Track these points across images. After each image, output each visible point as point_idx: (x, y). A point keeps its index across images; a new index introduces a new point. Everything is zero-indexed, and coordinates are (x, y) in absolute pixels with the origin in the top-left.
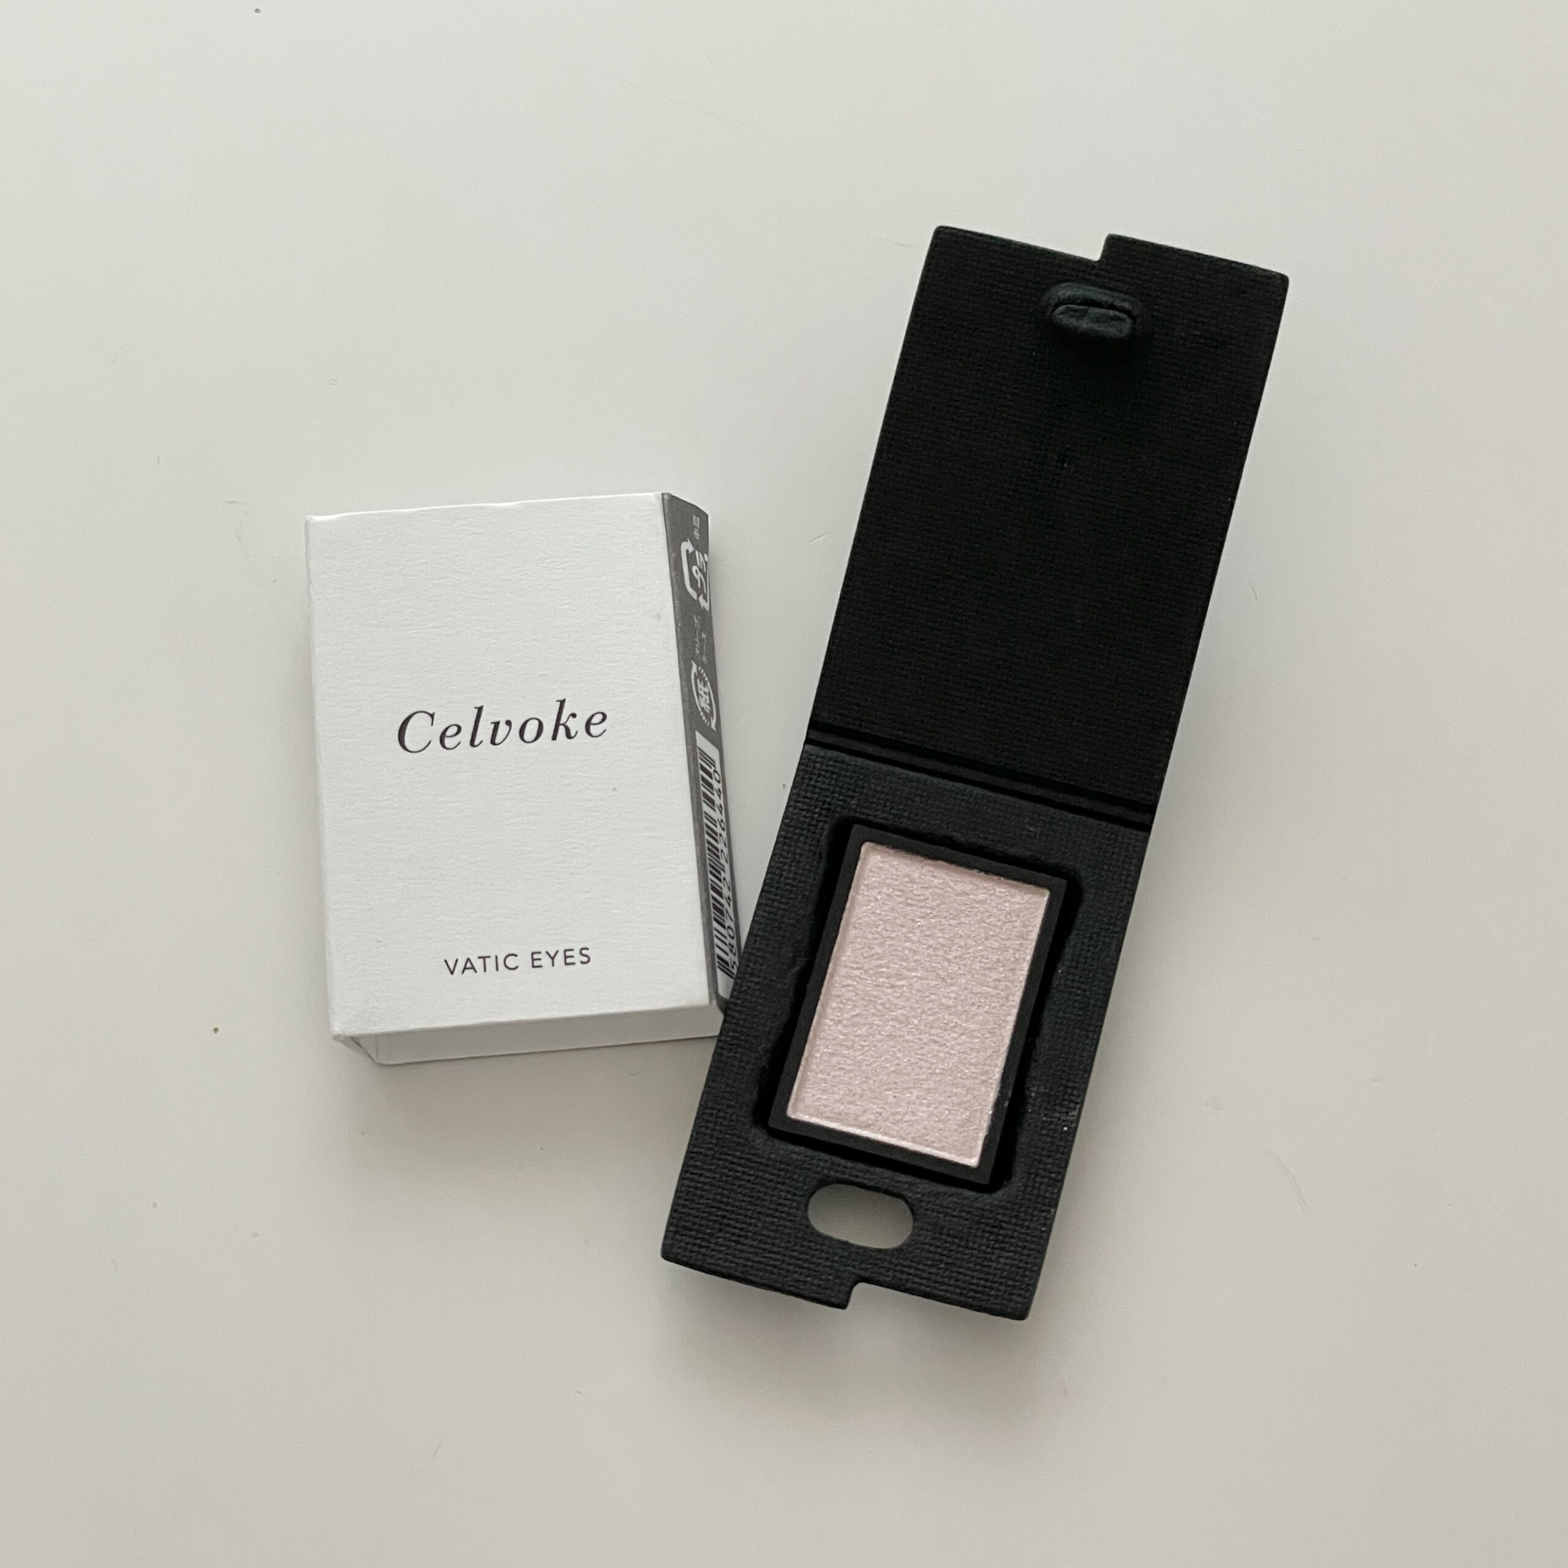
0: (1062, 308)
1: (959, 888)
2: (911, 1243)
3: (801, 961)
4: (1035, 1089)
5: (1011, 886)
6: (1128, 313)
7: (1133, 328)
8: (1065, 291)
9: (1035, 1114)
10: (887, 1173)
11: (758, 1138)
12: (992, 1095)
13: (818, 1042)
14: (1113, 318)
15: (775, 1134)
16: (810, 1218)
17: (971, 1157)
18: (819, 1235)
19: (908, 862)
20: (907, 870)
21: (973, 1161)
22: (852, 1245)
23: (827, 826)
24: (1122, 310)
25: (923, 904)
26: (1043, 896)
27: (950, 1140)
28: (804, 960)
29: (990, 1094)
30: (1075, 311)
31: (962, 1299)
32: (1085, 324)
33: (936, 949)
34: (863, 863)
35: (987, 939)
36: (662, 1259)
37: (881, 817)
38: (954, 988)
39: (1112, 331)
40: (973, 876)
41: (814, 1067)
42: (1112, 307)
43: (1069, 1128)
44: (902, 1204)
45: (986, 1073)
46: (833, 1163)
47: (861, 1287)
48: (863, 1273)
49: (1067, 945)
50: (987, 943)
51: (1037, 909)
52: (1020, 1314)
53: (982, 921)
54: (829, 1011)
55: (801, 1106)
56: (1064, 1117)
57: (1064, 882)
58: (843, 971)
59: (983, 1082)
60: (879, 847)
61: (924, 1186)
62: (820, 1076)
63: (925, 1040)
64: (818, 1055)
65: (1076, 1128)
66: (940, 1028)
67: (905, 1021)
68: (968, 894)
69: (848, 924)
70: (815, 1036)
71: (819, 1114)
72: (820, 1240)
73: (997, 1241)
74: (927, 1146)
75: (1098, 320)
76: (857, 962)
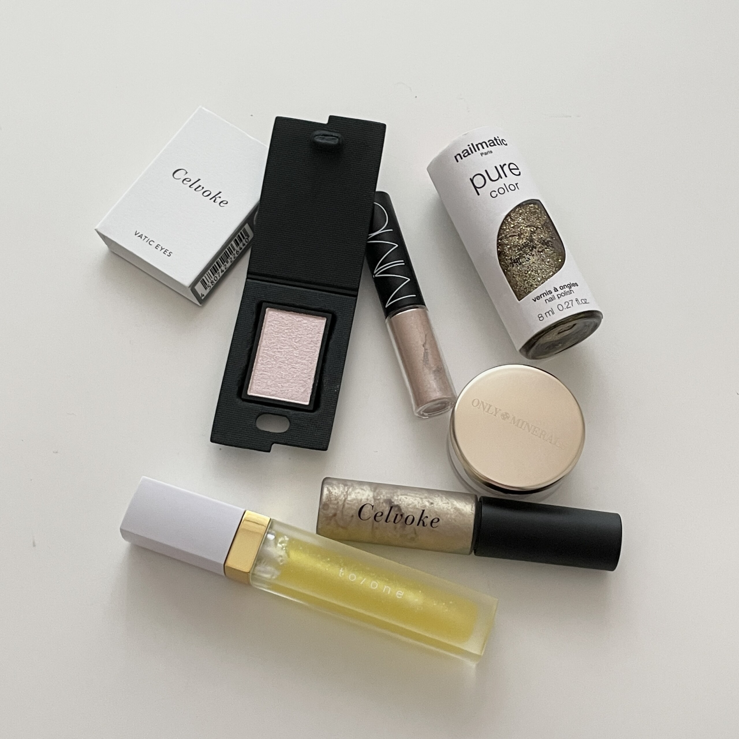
0: (317, 137)
1: (297, 320)
2: (289, 430)
3: (249, 346)
4: (325, 379)
5: (315, 318)
6: (337, 137)
7: (339, 142)
8: (317, 132)
9: (326, 387)
10: (281, 409)
11: (239, 401)
12: (312, 382)
13: (256, 371)
14: (333, 139)
15: (244, 400)
16: (257, 425)
17: (306, 402)
18: (260, 430)
19: (282, 313)
20: (281, 315)
21: (307, 403)
22: (271, 433)
23: (255, 304)
24: (335, 136)
25: (287, 325)
26: (324, 319)
27: (300, 397)
28: (250, 345)
29: (311, 383)
30: (321, 138)
31: (306, 446)
32: (324, 141)
33: (292, 339)
34: (267, 314)
35: (307, 334)
36: (211, 443)
37: (271, 300)
38: (298, 351)
39: (332, 142)
40: (302, 316)
41: (255, 378)
42: (332, 136)
43: (337, 390)
44: (285, 418)
45: (310, 376)
46: (263, 408)
47: (274, 445)
48: (275, 441)
49: (333, 334)
50: (308, 336)
51: (323, 324)
52: (326, 449)
53: (306, 329)
54: (259, 361)
55: (252, 391)
56: (335, 387)
57: (331, 315)
58: (262, 348)
59: (309, 378)
60: (272, 309)
61: (292, 412)
62: (257, 381)
63: (290, 367)
64: (256, 375)
65: (339, 390)
66: (295, 363)
67: (283, 362)
68: (301, 321)
69: (263, 334)
70: (255, 369)
71: (258, 393)
72: (260, 431)
73: (316, 427)
74: (293, 400)
75: (327, 140)
76: (267, 345)
